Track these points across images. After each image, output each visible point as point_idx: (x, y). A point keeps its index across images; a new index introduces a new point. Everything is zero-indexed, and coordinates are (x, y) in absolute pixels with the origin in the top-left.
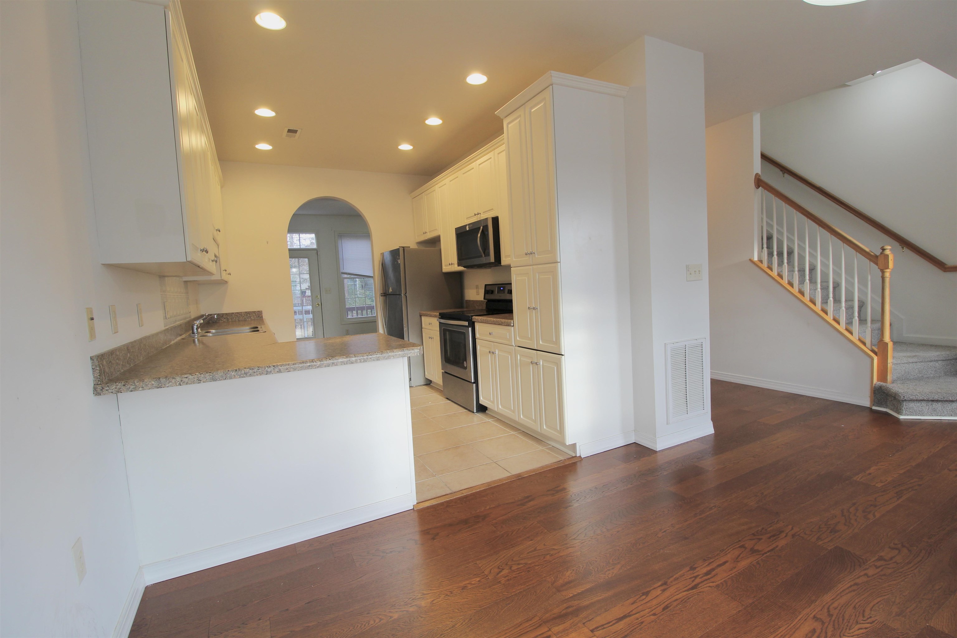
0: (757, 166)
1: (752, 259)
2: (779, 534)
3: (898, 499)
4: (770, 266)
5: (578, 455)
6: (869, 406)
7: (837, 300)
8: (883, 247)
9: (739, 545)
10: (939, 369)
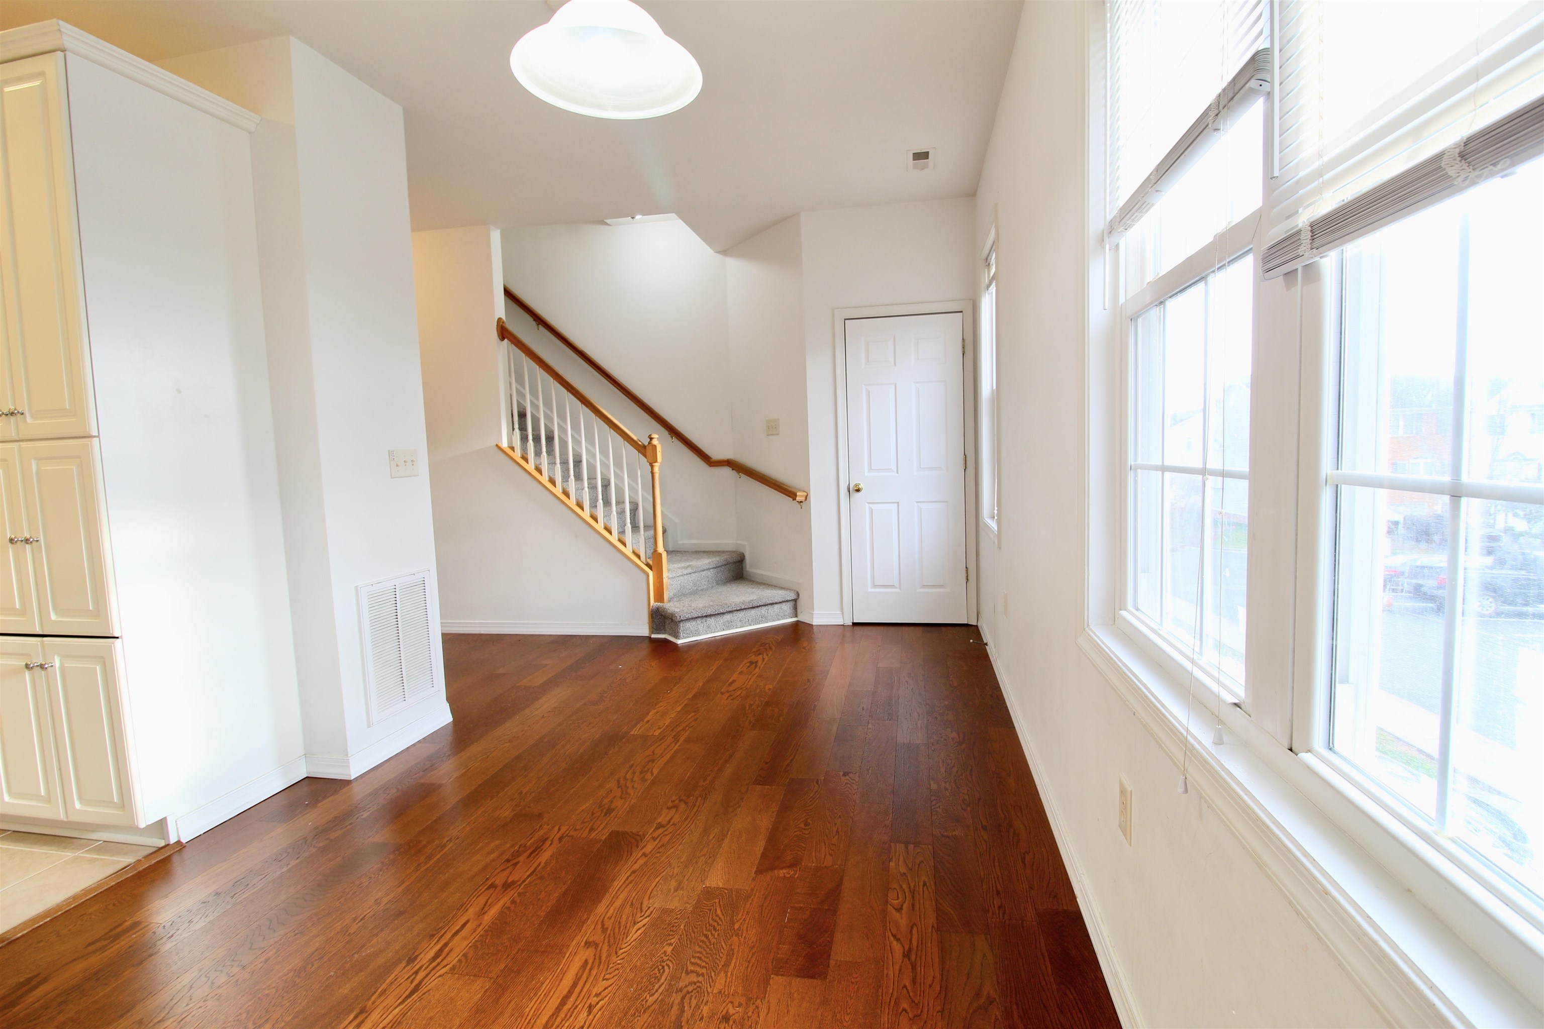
0: (500, 308)
1: (500, 444)
2: (542, 845)
3: (676, 744)
4: (525, 455)
5: (173, 840)
6: (647, 635)
7: (607, 503)
8: (650, 435)
9: (486, 887)
10: (711, 579)
